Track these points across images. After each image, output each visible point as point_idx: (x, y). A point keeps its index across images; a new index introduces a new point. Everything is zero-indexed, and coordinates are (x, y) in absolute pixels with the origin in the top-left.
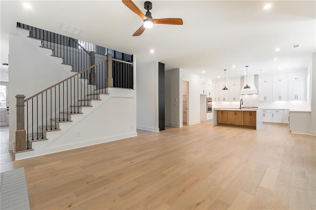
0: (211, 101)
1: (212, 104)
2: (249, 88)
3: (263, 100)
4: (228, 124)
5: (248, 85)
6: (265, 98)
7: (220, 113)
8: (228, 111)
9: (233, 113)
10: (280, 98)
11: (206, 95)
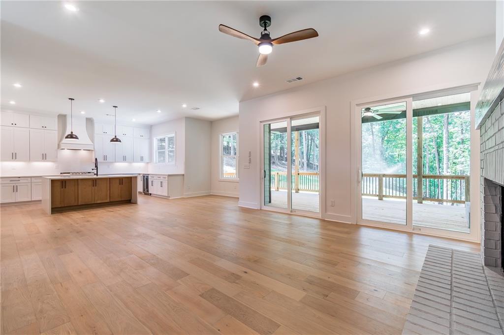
2: (120, 141)
4: (78, 205)
5: (117, 137)
6: (105, 158)
7: (58, 184)
8: (78, 180)
9: (90, 183)
10: (124, 159)
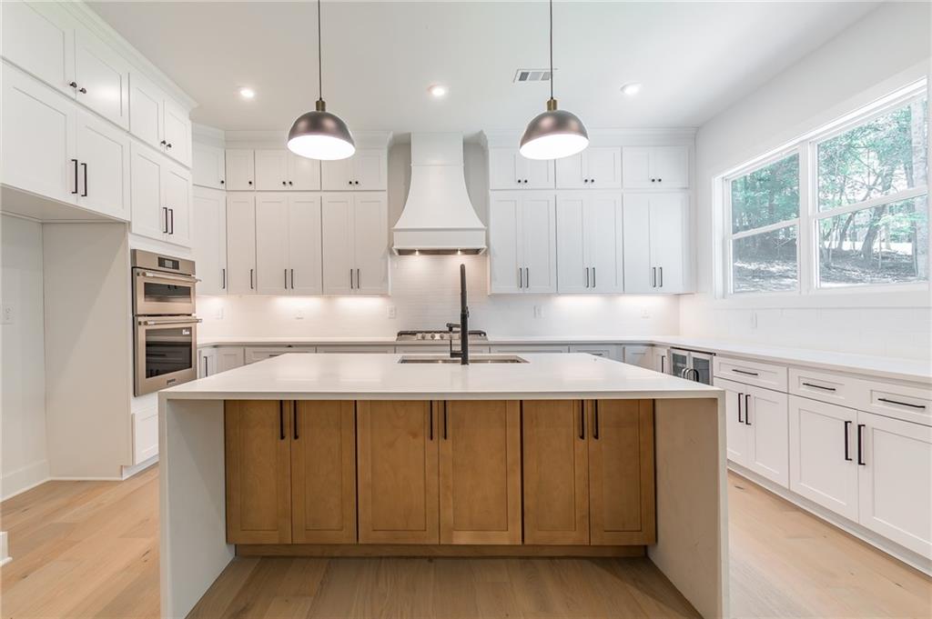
0: (185, 292)
1: (197, 315)
3: (512, 287)
6: (524, 277)
11: (123, 226)
